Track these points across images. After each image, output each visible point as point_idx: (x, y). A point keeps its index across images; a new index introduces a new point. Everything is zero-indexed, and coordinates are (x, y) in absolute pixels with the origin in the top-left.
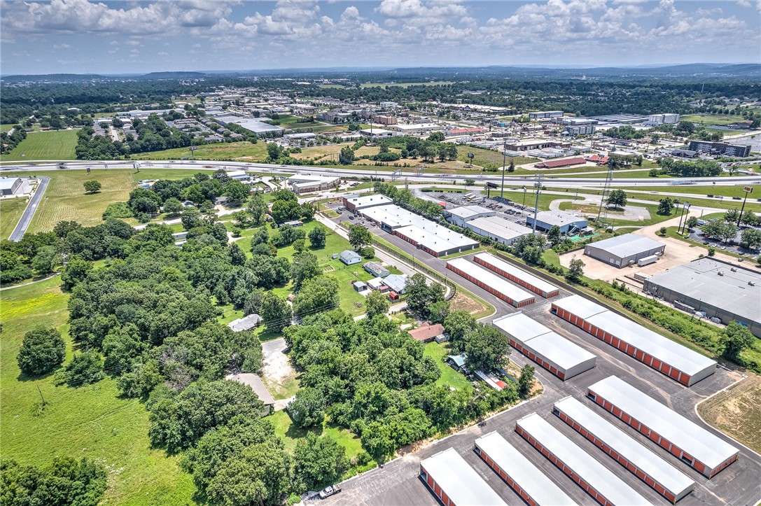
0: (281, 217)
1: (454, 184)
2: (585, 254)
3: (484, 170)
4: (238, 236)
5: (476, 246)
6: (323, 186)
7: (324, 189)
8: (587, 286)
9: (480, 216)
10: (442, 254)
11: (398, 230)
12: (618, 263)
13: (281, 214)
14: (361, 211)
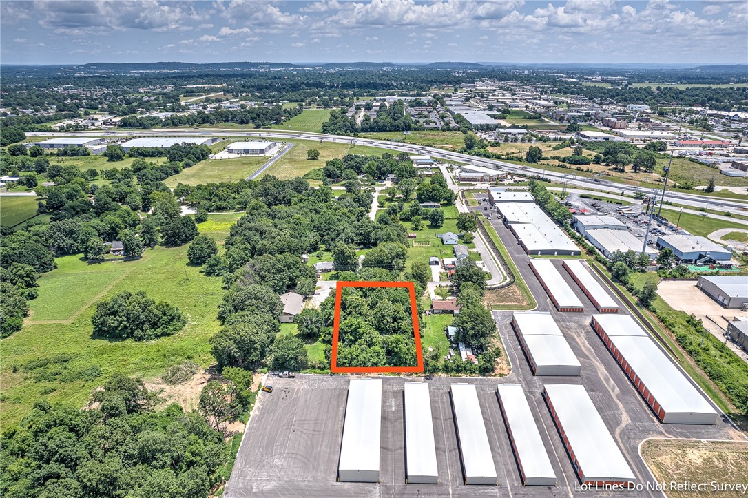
0: (423, 197)
1: (622, 194)
2: (697, 286)
3: (674, 186)
4: (382, 207)
5: (577, 253)
6: (485, 178)
7: (485, 181)
8: (654, 312)
9: (606, 227)
10: (534, 253)
11: (513, 225)
12: (726, 302)
13: (423, 194)
14: (498, 204)
